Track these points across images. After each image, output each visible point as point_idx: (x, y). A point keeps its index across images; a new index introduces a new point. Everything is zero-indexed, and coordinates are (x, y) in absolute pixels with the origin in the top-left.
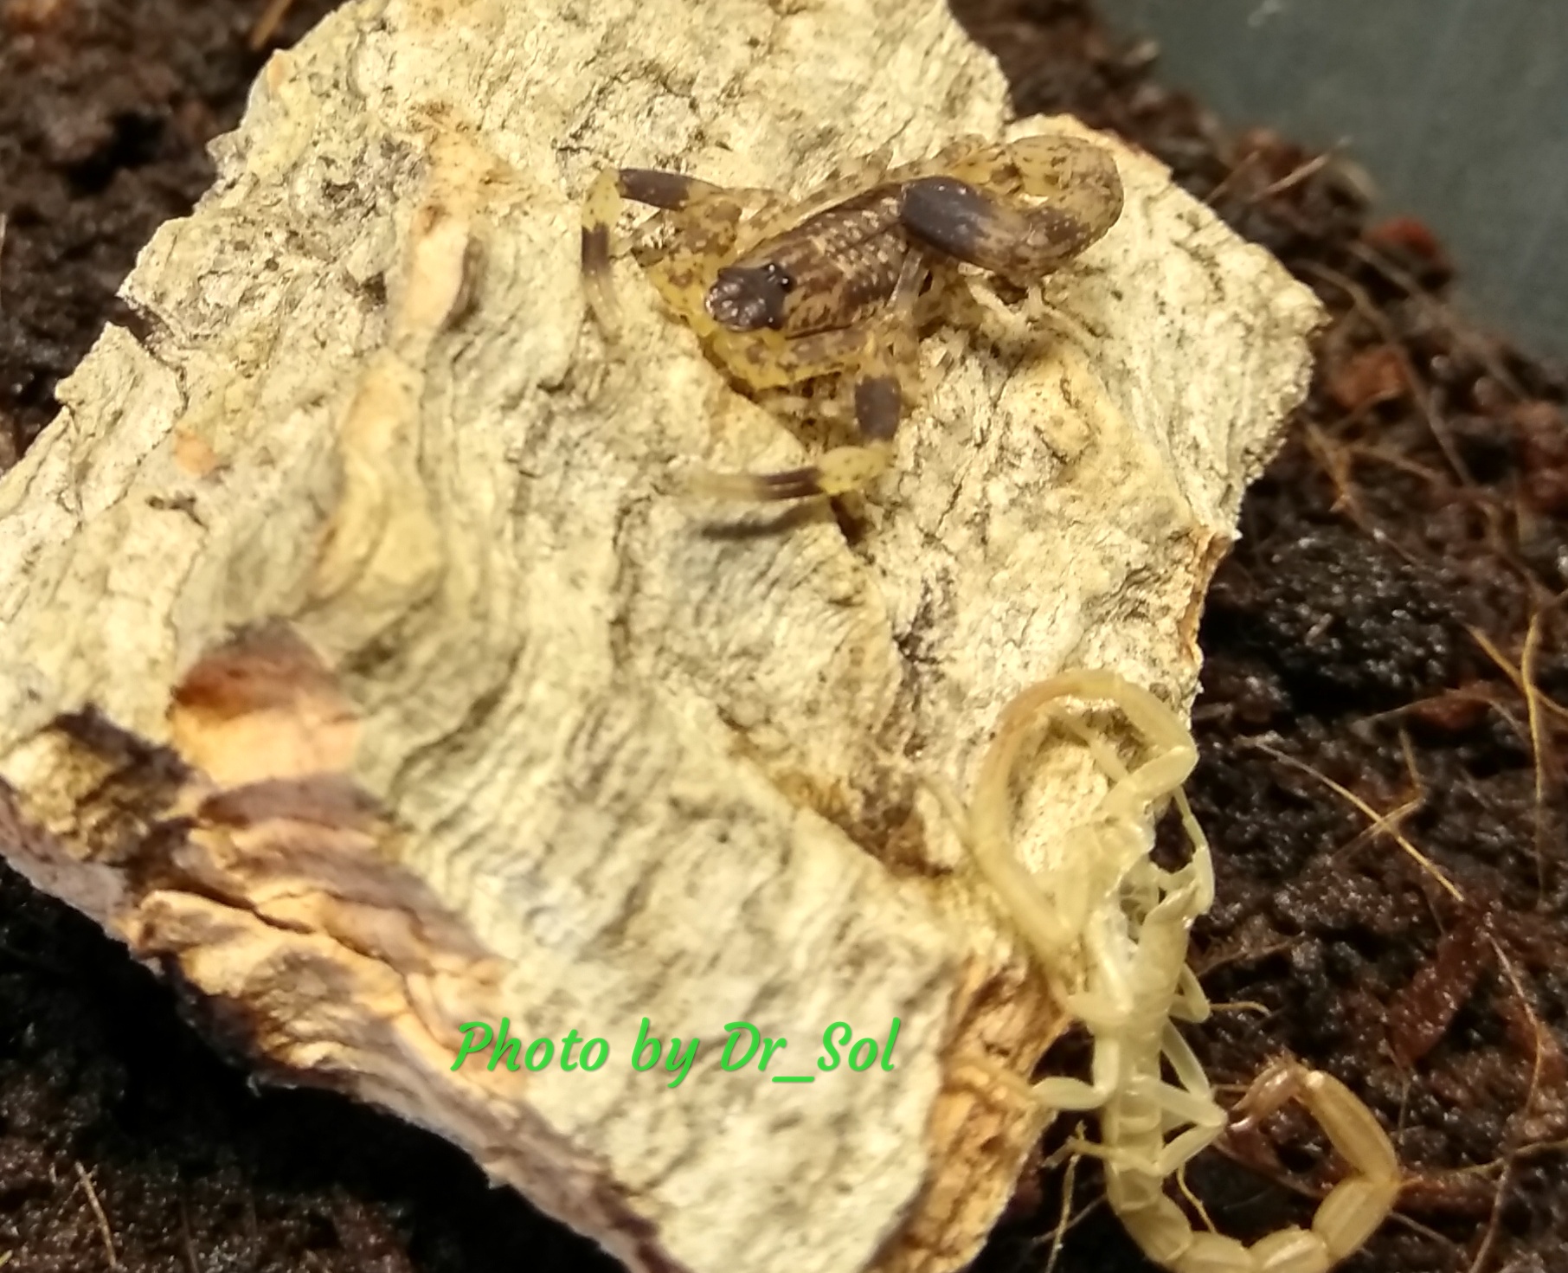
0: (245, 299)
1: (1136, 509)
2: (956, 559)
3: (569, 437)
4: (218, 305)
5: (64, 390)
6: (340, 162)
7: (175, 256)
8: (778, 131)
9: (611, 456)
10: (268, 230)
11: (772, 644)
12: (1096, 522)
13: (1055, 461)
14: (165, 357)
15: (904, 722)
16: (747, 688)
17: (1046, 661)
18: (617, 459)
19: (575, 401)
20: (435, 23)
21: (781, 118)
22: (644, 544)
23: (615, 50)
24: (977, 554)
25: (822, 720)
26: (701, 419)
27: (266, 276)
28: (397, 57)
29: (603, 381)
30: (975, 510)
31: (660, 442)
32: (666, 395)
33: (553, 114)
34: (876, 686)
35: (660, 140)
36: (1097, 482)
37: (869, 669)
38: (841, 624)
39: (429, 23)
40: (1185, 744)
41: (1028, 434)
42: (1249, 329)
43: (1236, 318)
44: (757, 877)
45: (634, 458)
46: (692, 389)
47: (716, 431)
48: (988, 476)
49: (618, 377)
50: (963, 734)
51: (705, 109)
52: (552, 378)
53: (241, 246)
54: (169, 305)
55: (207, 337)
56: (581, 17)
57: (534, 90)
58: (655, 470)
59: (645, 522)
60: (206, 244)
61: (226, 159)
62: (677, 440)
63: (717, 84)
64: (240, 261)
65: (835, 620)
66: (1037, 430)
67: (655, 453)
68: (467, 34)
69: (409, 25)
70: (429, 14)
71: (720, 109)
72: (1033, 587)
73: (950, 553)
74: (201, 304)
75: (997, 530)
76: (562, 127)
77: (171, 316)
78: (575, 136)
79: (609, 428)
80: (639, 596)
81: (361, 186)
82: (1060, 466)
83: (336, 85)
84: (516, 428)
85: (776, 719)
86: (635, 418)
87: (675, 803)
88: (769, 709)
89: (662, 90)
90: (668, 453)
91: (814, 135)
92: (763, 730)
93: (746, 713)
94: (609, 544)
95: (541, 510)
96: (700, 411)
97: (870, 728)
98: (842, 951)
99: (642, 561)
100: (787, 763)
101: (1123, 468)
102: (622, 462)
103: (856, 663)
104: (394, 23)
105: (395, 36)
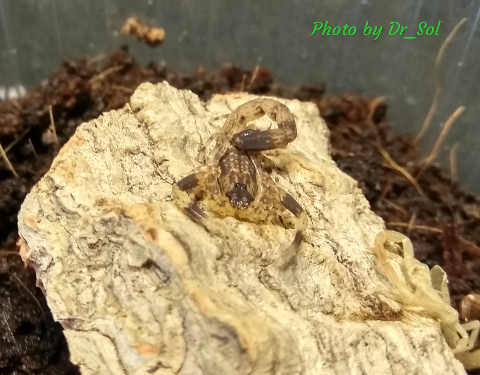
0: (95, 295)
1: (343, 186)
2: (325, 230)
3: (233, 268)
4: (88, 303)
5: (76, 360)
6: (88, 236)
7: (64, 297)
8: (174, 147)
9: (245, 265)
10: (79, 271)
11: (318, 285)
12: (338, 197)
13: (319, 188)
14: (86, 329)
15: (358, 281)
16: (323, 301)
17: (361, 241)
18: (247, 265)
19: (227, 257)
20: (73, 177)
21: (173, 142)
22: (276, 283)
23: (115, 153)
24: (328, 225)
25: (343, 296)
26: (259, 239)
27: (94, 284)
28: (73, 194)
29: (229, 246)
30: (318, 214)
31: (255, 252)
32: (246, 238)
33: (119, 182)
34: (346, 277)
35: (147, 170)
36: (330, 186)
37: (342, 274)
38: (325, 267)
39: (71, 179)
40: (404, 238)
41: (310, 185)
42: (308, 122)
43: (304, 122)
44: (383, 347)
45: (251, 262)
46: (249, 232)
47: (267, 239)
48: (313, 203)
49: (231, 243)
50: (365, 274)
51: (148, 153)
52: (218, 255)
53: (78, 280)
54: (75, 313)
55: (93, 314)
56: (100, 149)
57: (111, 178)
58: (259, 261)
59: (270, 277)
60: (67, 287)
61: (39, 259)
62: (259, 249)
63: (146, 144)
64: (82, 285)
65: (323, 267)
66: (311, 183)
67: (256, 256)
68: (84, 175)
69: (67, 183)
70: (70, 175)
71: (153, 151)
72: (344, 224)
73: (322, 230)
74: (83, 306)
75: (327, 215)
76: (124, 183)
77: (78, 316)
78: (128, 184)
79: (240, 258)
80: (289, 298)
81: (102, 239)
82: (321, 188)
83: (58, 214)
84: (222, 276)
85: (335, 305)
86: (244, 250)
87: (351, 345)
88: (332, 303)
89: (132, 155)
90: (260, 253)
91: (182, 142)
92: (335, 309)
93: (328, 308)
94: (266, 289)
95: (249, 293)
96: (257, 237)
97: (353, 289)
98: (418, 350)
99: (280, 288)
100: (348, 314)
101: (333, 178)
102: (248, 265)
103: (338, 275)
104: (61, 185)
105: (65, 189)
